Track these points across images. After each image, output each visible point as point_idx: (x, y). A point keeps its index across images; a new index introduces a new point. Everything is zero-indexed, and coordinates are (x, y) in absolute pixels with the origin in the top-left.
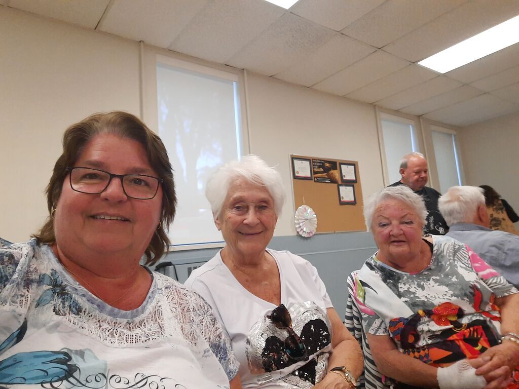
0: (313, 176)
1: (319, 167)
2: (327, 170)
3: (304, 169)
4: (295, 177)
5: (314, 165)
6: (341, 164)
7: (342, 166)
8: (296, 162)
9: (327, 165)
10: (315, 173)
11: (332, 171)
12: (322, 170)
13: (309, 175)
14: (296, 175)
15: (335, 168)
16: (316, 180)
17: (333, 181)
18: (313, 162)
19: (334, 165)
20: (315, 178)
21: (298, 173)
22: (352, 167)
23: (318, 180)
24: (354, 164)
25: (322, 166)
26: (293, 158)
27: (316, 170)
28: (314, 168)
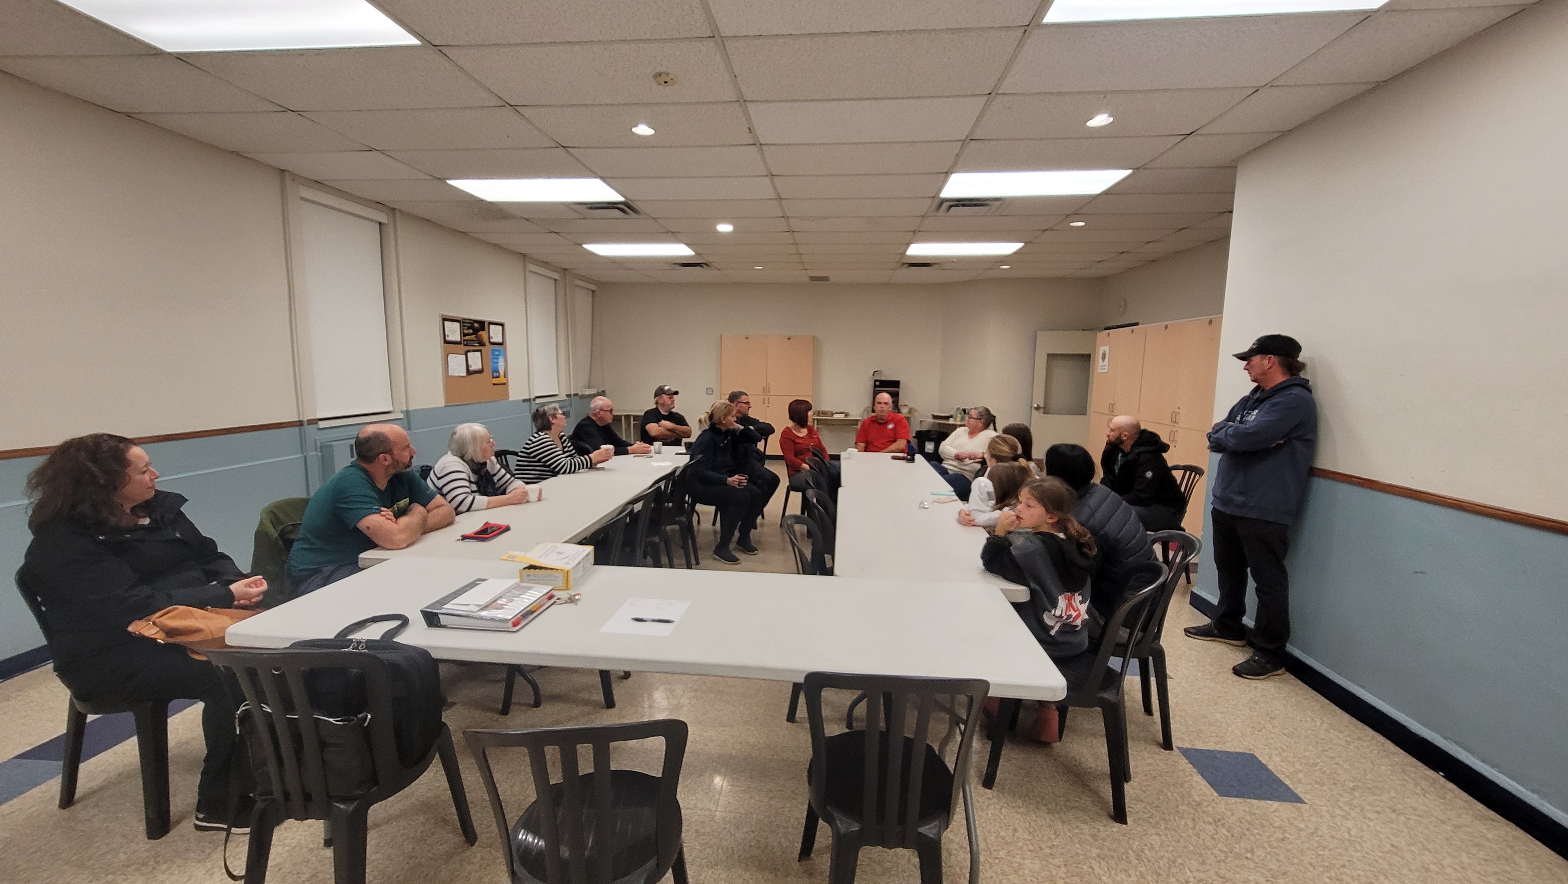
0: (462, 339)
1: (469, 328)
2: (476, 331)
3: (454, 332)
4: (446, 342)
5: (464, 326)
6: (491, 323)
7: (492, 327)
8: (446, 323)
9: (476, 325)
10: (465, 335)
11: (481, 333)
12: (471, 331)
13: (459, 339)
14: (447, 339)
15: (483, 329)
16: (465, 343)
17: (482, 344)
18: (463, 322)
19: (482, 325)
20: (464, 340)
21: (448, 336)
22: (500, 328)
23: (467, 343)
24: (502, 325)
25: (472, 327)
26: (444, 319)
27: (466, 331)
28: (463, 330)
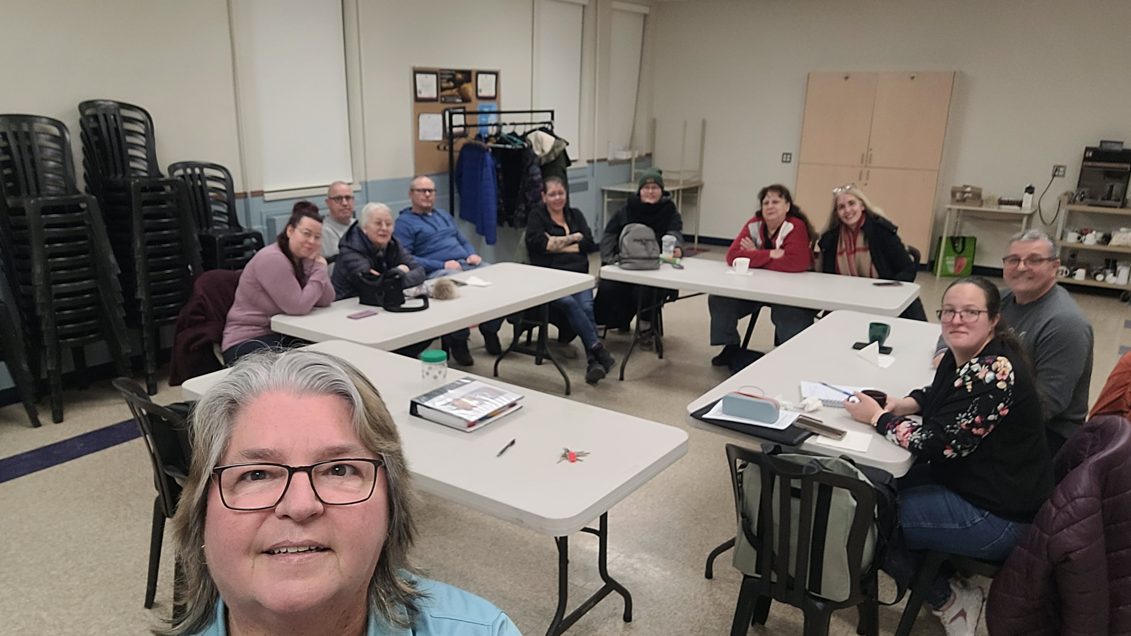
0: (440, 94)
2: (458, 84)
3: (428, 86)
4: (417, 100)
5: (442, 79)
6: (480, 72)
7: (481, 76)
8: (418, 76)
9: (459, 76)
10: (443, 89)
11: (465, 85)
12: (452, 84)
14: (419, 95)
15: (469, 80)
16: (443, 99)
17: (466, 99)
19: (468, 75)
20: (442, 96)
21: (420, 92)
22: (493, 76)
23: (445, 99)
24: (495, 72)
25: (453, 79)
26: (416, 72)
27: (445, 85)
28: (441, 82)
